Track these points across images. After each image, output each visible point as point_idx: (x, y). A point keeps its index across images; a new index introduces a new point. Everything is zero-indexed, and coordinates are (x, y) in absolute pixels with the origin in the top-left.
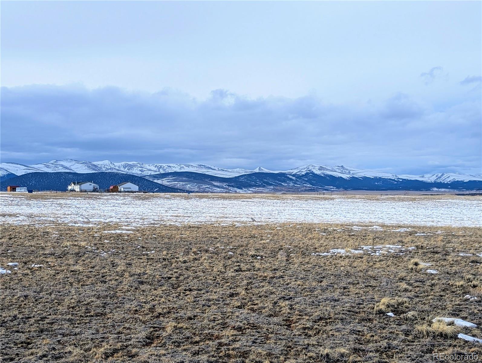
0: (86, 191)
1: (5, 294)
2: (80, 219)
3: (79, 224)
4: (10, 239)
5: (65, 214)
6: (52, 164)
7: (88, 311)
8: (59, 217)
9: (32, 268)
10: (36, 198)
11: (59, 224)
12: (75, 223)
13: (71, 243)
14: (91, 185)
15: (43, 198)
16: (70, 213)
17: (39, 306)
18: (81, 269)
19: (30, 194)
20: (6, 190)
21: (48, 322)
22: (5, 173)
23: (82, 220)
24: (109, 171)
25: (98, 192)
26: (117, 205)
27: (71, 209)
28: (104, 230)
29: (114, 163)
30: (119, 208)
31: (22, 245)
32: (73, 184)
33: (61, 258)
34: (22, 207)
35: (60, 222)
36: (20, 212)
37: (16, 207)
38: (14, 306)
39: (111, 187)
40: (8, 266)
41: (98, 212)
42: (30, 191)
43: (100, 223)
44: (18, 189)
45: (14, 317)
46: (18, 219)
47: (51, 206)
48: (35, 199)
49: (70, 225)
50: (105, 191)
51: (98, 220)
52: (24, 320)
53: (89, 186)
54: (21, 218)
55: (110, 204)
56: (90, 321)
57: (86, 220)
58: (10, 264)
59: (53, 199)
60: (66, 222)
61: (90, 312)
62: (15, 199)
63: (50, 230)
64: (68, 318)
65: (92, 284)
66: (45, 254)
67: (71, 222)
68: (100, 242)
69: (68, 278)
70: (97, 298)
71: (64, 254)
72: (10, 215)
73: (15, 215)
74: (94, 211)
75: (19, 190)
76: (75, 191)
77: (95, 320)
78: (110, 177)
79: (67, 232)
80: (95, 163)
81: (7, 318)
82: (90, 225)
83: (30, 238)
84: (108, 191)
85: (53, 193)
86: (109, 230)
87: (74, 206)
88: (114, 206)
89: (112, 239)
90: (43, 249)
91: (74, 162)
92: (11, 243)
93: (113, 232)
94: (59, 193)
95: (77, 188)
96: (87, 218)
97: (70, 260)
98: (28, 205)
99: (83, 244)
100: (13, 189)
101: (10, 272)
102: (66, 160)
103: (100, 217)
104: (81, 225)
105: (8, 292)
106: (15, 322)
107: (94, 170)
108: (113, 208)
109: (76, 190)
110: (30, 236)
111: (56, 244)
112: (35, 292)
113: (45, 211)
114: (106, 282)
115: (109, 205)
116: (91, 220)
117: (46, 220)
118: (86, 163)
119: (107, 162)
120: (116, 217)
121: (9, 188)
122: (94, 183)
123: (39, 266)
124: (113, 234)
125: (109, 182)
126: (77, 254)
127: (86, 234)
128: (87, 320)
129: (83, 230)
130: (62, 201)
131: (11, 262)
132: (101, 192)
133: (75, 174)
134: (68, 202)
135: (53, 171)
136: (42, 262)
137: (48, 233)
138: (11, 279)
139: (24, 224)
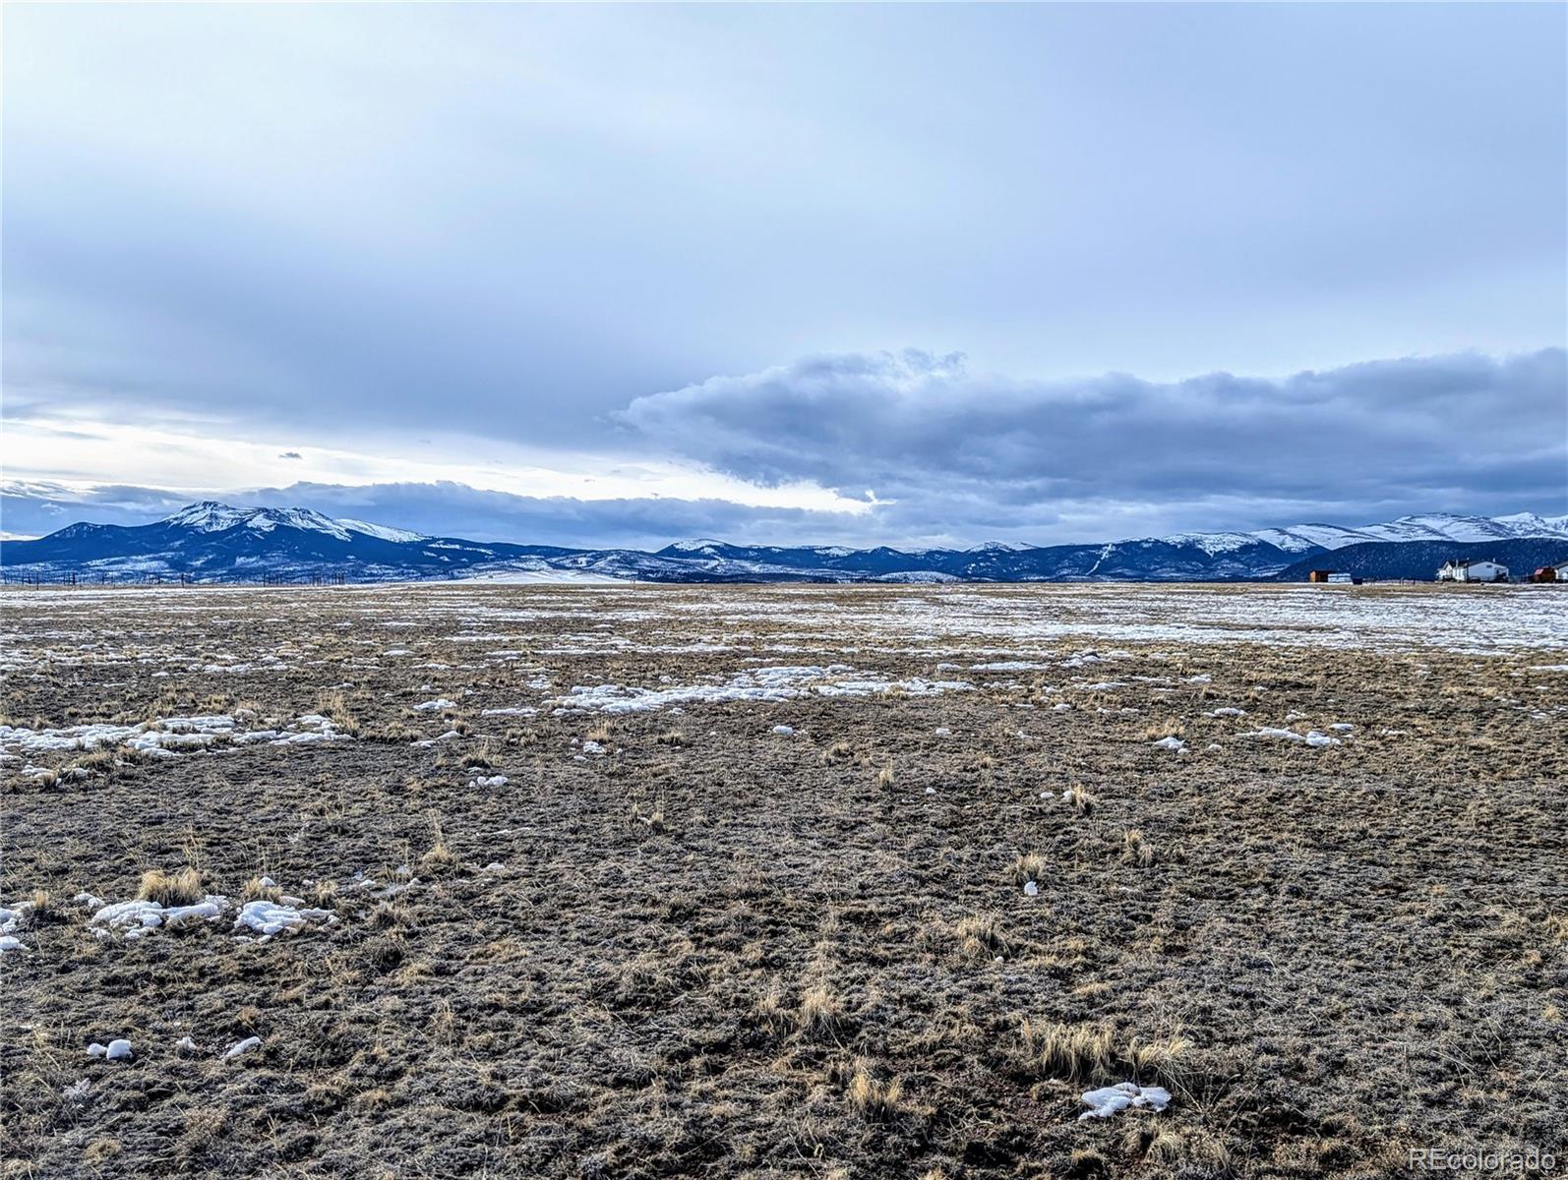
0: (1478, 581)
1: (1336, 786)
2: (1472, 639)
3: (1472, 651)
4: (1328, 676)
5: (1435, 629)
6: (1403, 524)
7: (1522, 835)
8: (1424, 635)
9: (1384, 737)
10: (1371, 594)
11: (1428, 649)
12: (1462, 646)
13: (1460, 689)
14: (1489, 567)
15: (1386, 594)
16: (1445, 626)
17: (1413, 815)
18: (1491, 743)
19: (1358, 586)
20: (1308, 580)
21: (1435, 849)
22: (1304, 545)
23: (1477, 641)
24: (1532, 536)
25: (1506, 581)
26: (1553, 610)
27: (1447, 618)
28: (1533, 664)
29: (1546, 520)
30: (1560, 617)
31: (1355, 688)
32: (1449, 567)
33: (1441, 718)
34: (1342, 613)
35: (1427, 644)
36: (1340, 622)
37: (1330, 614)
38: (1358, 811)
39: (1539, 572)
40: (1333, 729)
41: (1510, 624)
42: (1357, 582)
43: (1518, 649)
44: (1332, 579)
45: (1361, 832)
46: (1337, 636)
47: (1404, 611)
48: (1368, 596)
49: (1452, 650)
50: (1524, 581)
51: (1514, 641)
52: (1384, 840)
53: (1485, 569)
54: (1344, 635)
55: (1537, 608)
56: (1532, 858)
57: (1485, 642)
58: (1337, 726)
59: (1408, 596)
60: (1442, 645)
61: (1528, 838)
62: (1326, 597)
63: (1409, 661)
64: (1479, 844)
65: (1523, 778)
66: (1407, 709)
67: (1453, 645)
68: (1527, 689)
69: (1466, 761)
70: (1541, 809)
71: (1448, 712)
72: (1321, 630)
73: (1330, 629)
74: (1501, 623)
75: (1334, 579)
76: (1455, 581)
77: (1543, 855)
78: (1533, 550)
79: (1449, 666)
80: (1498, 520)
81: (1348, 834)
82: (1498, 653)
83: (1368, 675)
84: (1532, 580)
85: (1407, 585)
86: (1544, 664)
87: (1453, 613)
88: (1546, 613)
89: (1553, 683)
90: (1400, 697)
91: (1450, 520)
92: (1332, 684)
93: (1554, 668)
94: (1420, 585)
95: (1459, 574)
96: (1486, 638)
97: (1465, 724)
98: (1355, 609)
99: (1489, 691)
100: (1322, 577)
101: (1338, 742)
102: (1433, 515)
103: (1517, 635)
104: (1477, 652)
105: (1340, 783)
106: (1365, 844)
107: (1495, 534)
108: (1546, 617)
109: (1457, 578)
110: (1368, 671)
111: (1428, 690)
112: (1398, 785)
113: (1392, 622)
114: (1556, 776)
115: (1535, 611)
116: (1497, 642)
117: (1397, 641)
118: (1477, 521)
119: (1526, 516)
120: (1554, 637)
121: (1313, 575)
122: (1497, 562)
123: (1396, 732)
124: (1555, 673)
125: (1533, 559)
126: (1477, 712)
127: (1491, 671)
128: (1525, 853)
129: (1484, 662)
130: (1428, 602)
131: (1338, 721)
132: (1515, 582)
133: (1453, 544)
134: (1441, 603)
135: (1405, 540)
136: (1402, 725)
137: (1406, 667)
138: (1343, 756)
139: (1351, 646)
